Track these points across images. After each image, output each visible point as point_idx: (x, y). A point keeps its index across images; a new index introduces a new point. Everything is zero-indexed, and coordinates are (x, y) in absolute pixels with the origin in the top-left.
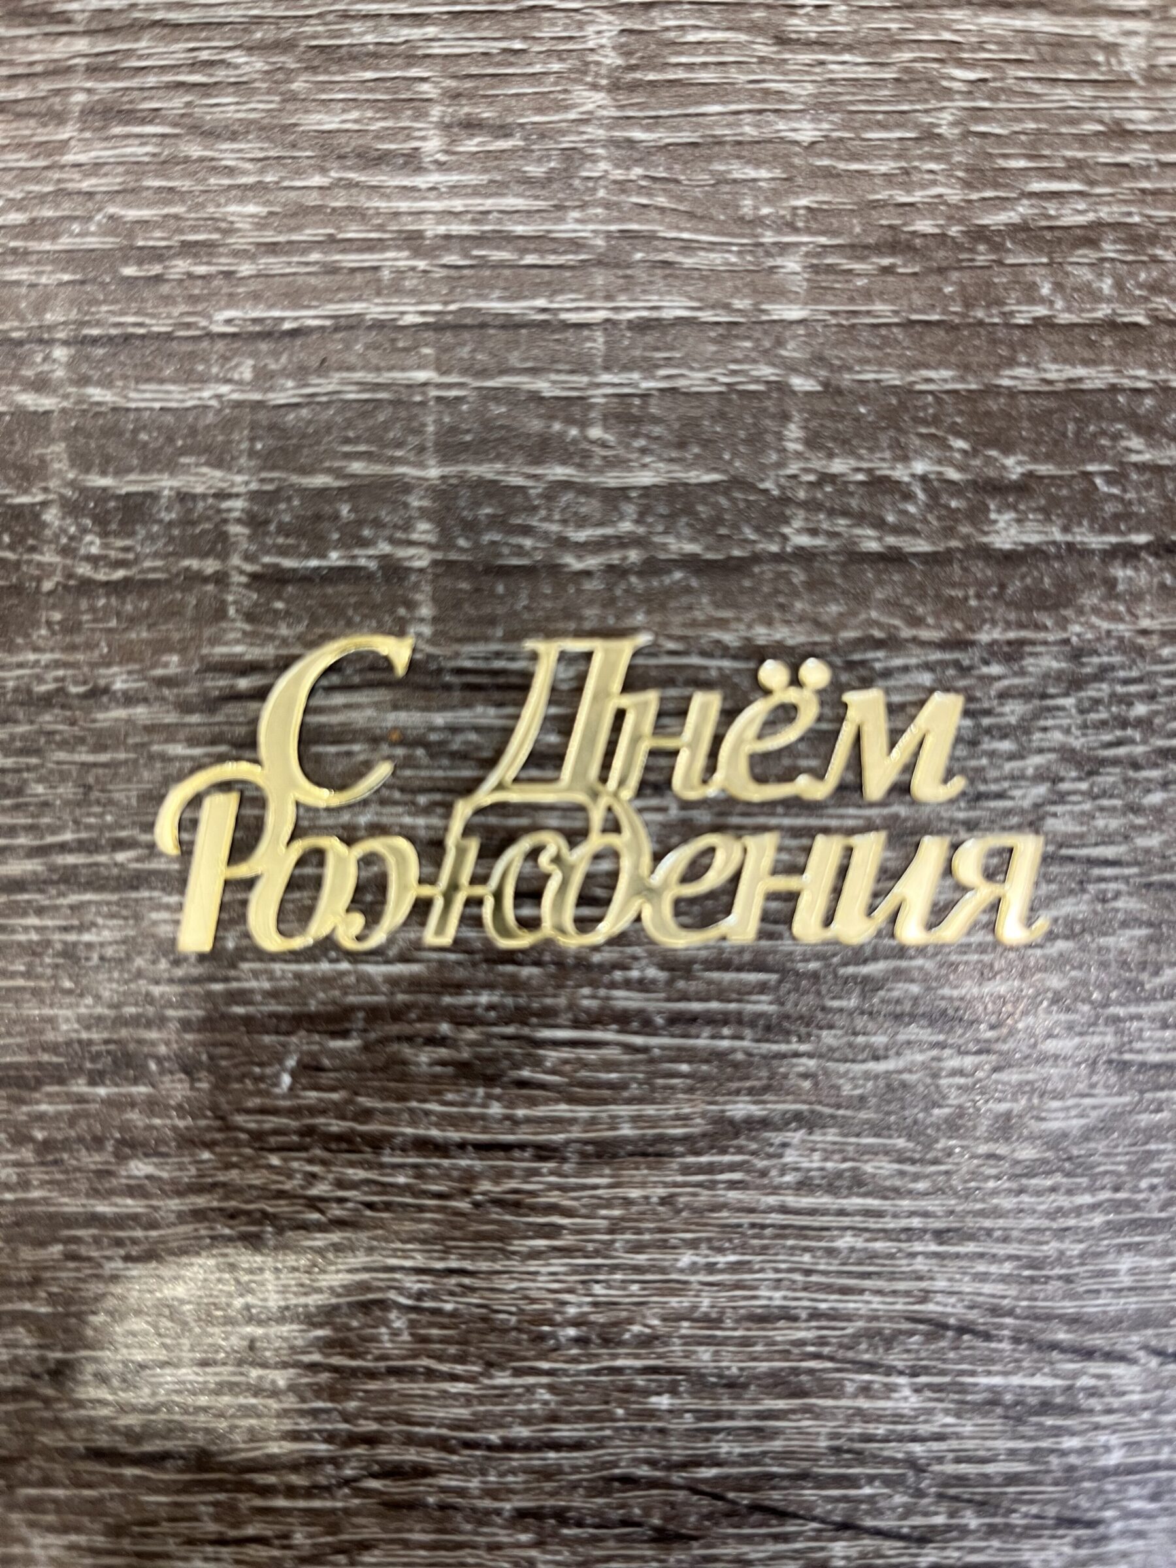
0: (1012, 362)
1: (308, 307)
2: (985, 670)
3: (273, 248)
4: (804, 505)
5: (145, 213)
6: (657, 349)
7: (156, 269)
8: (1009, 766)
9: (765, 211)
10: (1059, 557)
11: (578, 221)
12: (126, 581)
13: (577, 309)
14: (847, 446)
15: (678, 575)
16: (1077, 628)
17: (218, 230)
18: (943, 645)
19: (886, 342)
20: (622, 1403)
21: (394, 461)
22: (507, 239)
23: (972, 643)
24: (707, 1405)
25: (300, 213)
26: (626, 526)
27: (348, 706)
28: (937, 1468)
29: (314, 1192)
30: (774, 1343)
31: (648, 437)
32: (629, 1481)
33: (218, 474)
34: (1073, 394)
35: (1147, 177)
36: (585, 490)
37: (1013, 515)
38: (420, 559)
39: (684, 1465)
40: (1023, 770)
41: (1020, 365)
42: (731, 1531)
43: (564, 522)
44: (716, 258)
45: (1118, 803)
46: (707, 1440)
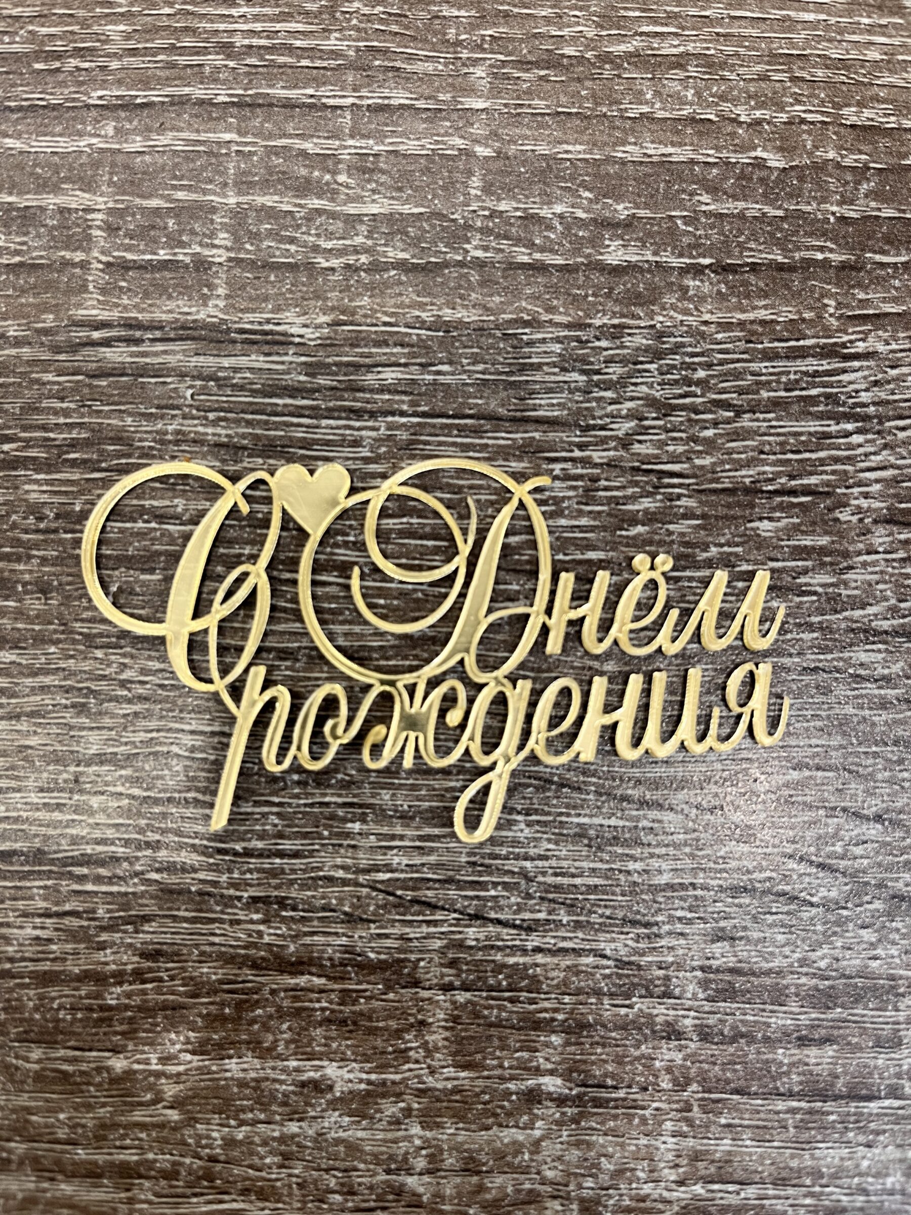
0: (624, 143)
1: (154, 89)
2: (597, 344)
3: (133, 52)
4: (481, 230)
5: (52, 30)
6: (387, 125)
7: (57, 64)
8: (610, 408)
9: (463, 37)
10: (649, 271)
11: (337, 39)
12: (21, 264)
13: (335, 96)
14: (509, 191)
15: (393, 273)
16: (661, 319)
17: (99, 41)
18: (569, 326)
19: (541, 126)
20: (326, 827)
21: (205, 192)
22: (290, 49)
23: (590, 325)
24: (385, 830)
25: (154, 31)
26: (359, 240)
27: (165, 352)
28: (540, 879)
29: (123, 676)
30: (434, 790)
31: (376, 182)
32: (330, 880)
33: (87, 196)
34: (665, 164)
35: (722, 26)
36: (333, 215)
37: (621, 242)
38: (221, 256)
39: (367, 871)
40: (619, 410)
41: (630, 144)
42: (397, 917)
43: (318, 235)
44: (429, 67)
45: (684, 435)
46: (385, 854)
